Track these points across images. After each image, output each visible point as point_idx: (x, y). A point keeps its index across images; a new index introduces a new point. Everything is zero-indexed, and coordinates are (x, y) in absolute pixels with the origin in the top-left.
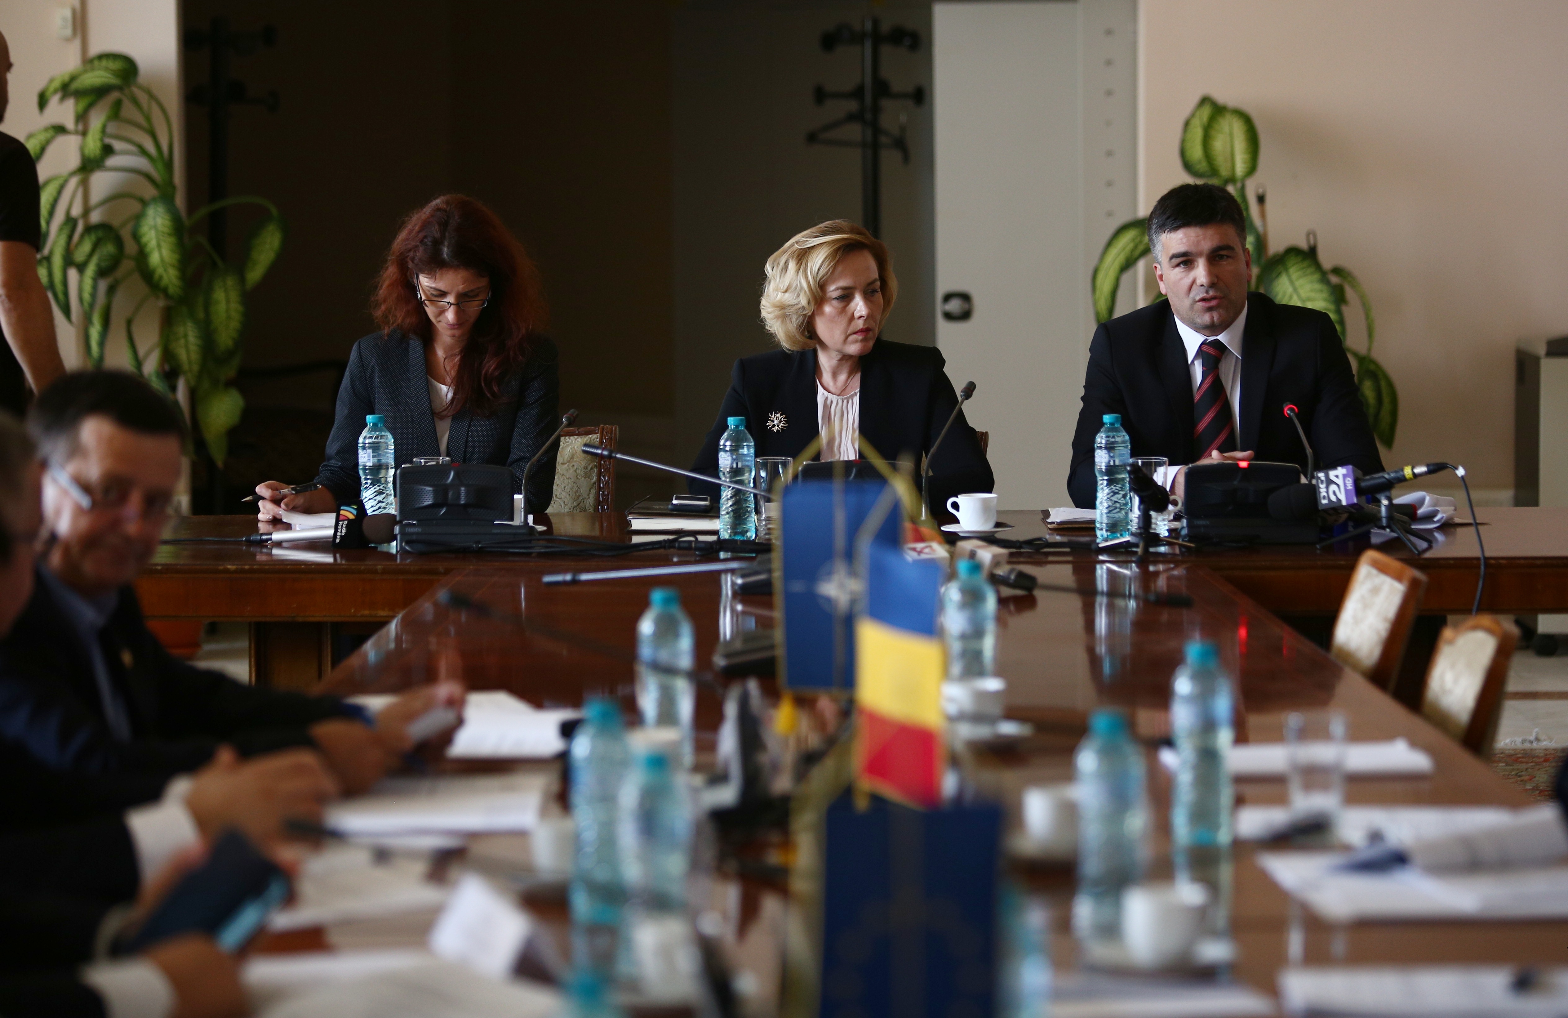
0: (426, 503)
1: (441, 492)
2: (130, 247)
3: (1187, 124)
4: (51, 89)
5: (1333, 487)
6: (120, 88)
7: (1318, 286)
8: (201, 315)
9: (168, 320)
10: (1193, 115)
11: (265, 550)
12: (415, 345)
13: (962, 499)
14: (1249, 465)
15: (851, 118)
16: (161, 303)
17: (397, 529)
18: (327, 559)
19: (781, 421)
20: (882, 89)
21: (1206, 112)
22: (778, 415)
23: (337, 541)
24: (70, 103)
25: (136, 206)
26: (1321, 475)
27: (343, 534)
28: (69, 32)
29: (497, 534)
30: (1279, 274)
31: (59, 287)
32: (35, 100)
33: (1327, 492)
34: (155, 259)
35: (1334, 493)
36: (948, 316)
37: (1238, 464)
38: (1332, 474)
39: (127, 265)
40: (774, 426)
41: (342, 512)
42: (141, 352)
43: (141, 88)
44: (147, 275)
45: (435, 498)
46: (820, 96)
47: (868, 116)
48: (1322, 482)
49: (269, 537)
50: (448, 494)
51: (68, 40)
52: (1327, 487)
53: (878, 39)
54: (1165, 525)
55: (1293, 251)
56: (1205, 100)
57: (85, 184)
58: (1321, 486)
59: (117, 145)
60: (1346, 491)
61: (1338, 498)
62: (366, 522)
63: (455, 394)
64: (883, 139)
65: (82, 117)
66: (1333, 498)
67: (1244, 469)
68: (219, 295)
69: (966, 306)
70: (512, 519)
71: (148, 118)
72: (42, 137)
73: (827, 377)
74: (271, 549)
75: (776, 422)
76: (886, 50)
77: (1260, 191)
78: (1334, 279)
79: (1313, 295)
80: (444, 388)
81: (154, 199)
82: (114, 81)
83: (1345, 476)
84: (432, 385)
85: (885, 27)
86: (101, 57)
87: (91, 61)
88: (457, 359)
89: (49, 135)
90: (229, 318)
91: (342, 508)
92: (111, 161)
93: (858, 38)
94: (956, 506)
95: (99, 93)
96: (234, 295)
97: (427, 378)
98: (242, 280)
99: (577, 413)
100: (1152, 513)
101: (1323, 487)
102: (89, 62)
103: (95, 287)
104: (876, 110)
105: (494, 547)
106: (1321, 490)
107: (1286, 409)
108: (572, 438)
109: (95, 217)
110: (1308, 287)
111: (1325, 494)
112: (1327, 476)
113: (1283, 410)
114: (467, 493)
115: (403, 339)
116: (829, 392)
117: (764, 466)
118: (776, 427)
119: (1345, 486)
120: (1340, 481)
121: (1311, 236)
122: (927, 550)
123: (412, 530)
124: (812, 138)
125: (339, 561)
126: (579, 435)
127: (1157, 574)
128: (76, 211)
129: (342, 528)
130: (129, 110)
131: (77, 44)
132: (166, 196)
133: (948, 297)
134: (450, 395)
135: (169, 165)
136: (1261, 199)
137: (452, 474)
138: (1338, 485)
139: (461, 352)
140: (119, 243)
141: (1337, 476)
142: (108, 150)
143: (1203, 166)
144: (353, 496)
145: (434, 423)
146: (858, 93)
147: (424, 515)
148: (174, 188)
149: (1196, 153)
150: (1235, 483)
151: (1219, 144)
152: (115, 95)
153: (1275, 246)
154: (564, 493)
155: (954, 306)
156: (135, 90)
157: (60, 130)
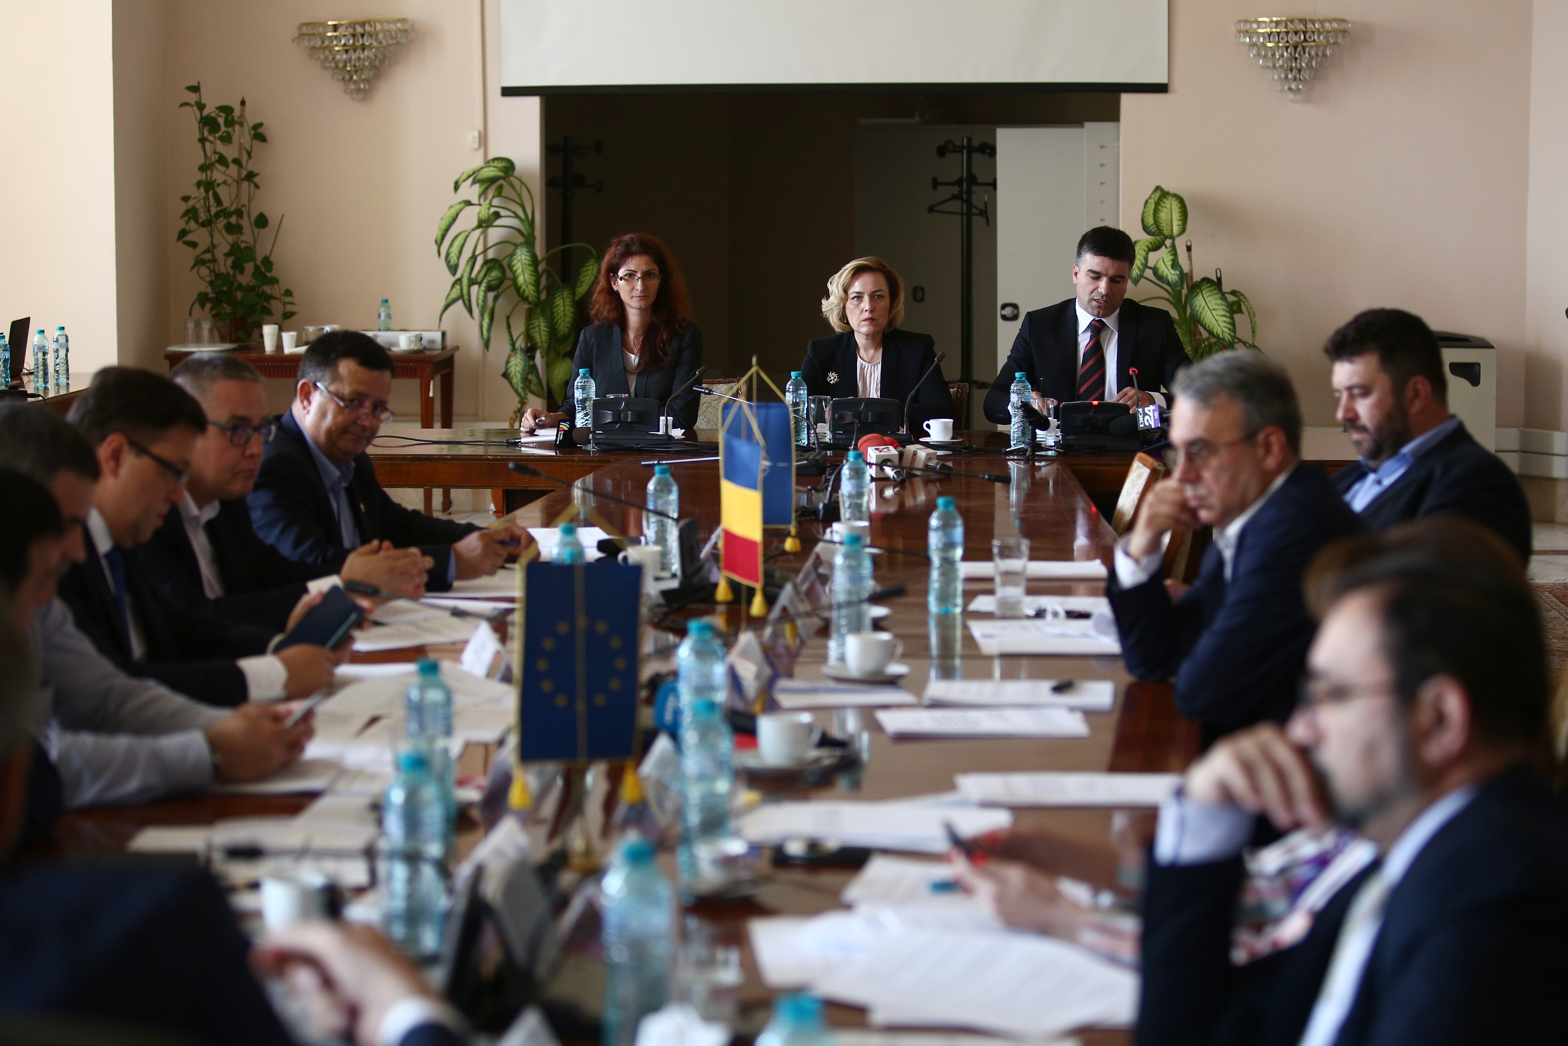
0: (608, 421)
1: (617, 414)
2: (509, 274)
3: (1146, 202)
4: (462, 179)
5: (1147, 417)
6: (503, 178)
7: (1220, 302)
8: (549, 314)
9: (530, 316)
10: (1150, 198)
11: (517, 448)
12: (617, 330)
13: (932, 422)
14: (1098, 403)
15: (954, 197)
16: (526, 306)
17: (591, 436)
18: (552, 453)
19: (835, 378)
20: (972, 180)
21: (1158, 194)
22: (834, 374)
23: (558, 443)
24: (477, 187)
25: (513, 247)
26: (1140, 410)
27: (561, 439)
28: (476, 145)
29: (650, 439)
30: (1197, 294)
31: (466, 297)
32: (452, 185)
33: (1143, 420)
34: (521, 280)
35: (1148, 421)
36: (1004, 318)
37: (1092, 403)
38: (1146, 409)
39: (507, 283)
40: (831, 380)
41: (561, 426)
42: (515, 338)
43: (515, 177)
44: (517, 289)
45: (613, 418)
46: (935, 184)
47: (965, 197)
48: (1141, 414)
49: (520, 440)
50: (621, 416)
51: (476, 150)
52: (1144, 417)
53: (971, 150)
54: (1052, 439)
55: (1206, 280)
56: (1158, 188)
57: (484, 233)
58: (1140, 416)
59: (503, 212)
60: (1154, 419)
61: (1149, 424)
62: (574, 432)
63: (640, 359)
64: (974, 211)
65: (483, 194)
66: (1147, 424)
67: (1095, 405)
68: (559, 302)
69: (1015, 312)
70: (659, 431)
71: (519, 196)
72: (457, 208)
73: (862, 352)
74: (521, 447)
75: (832, 378)
76: (976, 157)
77: (1189, 244)
78: (1231, 298)
79: (1217, 307)
80: (633, 356)
81: (521, 244)
82: (501, 174)
83: (1154, 411)
84: (626, 354)
85: (976, 143)
86: (495, 160)
87: (488, 162)
88: (642, 338)
89: (461, 206)
90: (565, 315)
91: (561, 423)
92: (499, 222)
93: (959, 149)
94: (928, 426)
95: (492, 181)
96: (568, 302)
97: (623, 350)
98: (573, 293)
99: (706, 368)
100: (1038, 431)
101: (1141, 417)
102: (488, 163)
103: (485, 297)
104: (970, 193)
105: (648, 447)
106: (1140, 419)
107: (1130, 371)
108: (720, 385)
109: (491, 255)
110: (1214, 302)
111: (1142, 421)
112: (1143, 410)
113: (1129, 371)
114: (632, 415)
115: (610, 327)
116: (864, 360)
117: (814, 401)
118: (833, 381)
119: (1154, 417)
120: (1151, 414)
121: (1218, 272)
122: (885, 450)
123: (599, 437)
124: (931, 209)
125: (558, 454)
126: (725, 383)
127: (1040, 467)
128: (480, 249)
129: (560, 435)
130: (507, 191)
131: (482, 151)
132: (529, 242)
133: (1004, 306)
134: (637, 360)
135: (532, 224)
136: (1189, 249)
137: (624, 403)
138: (1150, 416)
139: (643, 334)
140: (503, 271)
141: (1149, 411)
142: (497, 215)
143: (1153, 229)
144: (571, 418)
145: (626, 376)
146: (959, 183)
147: (606, 428)
148: (534, 238)
149: (1150, 221)
150: (1090, 414)
151: (1163, 215)
152: (501, 182)
153: (1197, 278)
154: (715, 418)
155: (1008, 311)
156: (512, 179)
157: (468, 203)
